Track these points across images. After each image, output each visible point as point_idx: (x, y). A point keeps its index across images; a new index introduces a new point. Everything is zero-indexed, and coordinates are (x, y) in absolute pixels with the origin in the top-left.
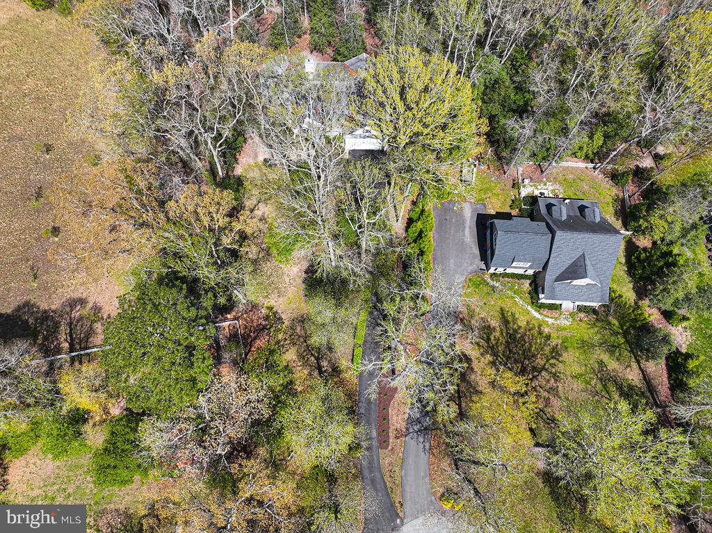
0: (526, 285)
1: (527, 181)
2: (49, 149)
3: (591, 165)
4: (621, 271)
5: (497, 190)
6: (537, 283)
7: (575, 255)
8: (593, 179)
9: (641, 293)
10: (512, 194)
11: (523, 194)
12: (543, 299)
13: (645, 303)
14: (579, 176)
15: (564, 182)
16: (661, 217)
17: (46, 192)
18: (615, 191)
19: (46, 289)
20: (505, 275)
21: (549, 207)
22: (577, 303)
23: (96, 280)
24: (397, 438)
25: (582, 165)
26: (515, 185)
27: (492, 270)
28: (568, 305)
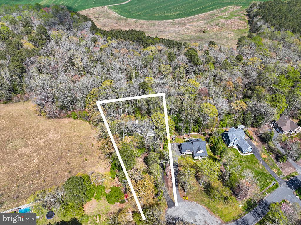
0: (191, 156)
1: (186, 138)
2: (81, 145)
3: (198, 133)
4: (210, 151)
5: (181, 140)
6: (193, 155)
7: (198, 147)
8: (199, 136)
9: (215, 155)
10: (184, 140)
11: (186, 140)
12: (195, 158)
13: (216, 156)
14: (197, 135)
15: (194, 137)
16: (212, 138)
17: (82, 153)
18: (204, 137)
19: (86, 171)
20: (186, 155)
21: (191, 140)
22: (202, 157)
23: (97, 168)
24: (171, 188)
25: (197, 133)
26: (184, 139)
27: (183, 154)
28: (200, 158)
